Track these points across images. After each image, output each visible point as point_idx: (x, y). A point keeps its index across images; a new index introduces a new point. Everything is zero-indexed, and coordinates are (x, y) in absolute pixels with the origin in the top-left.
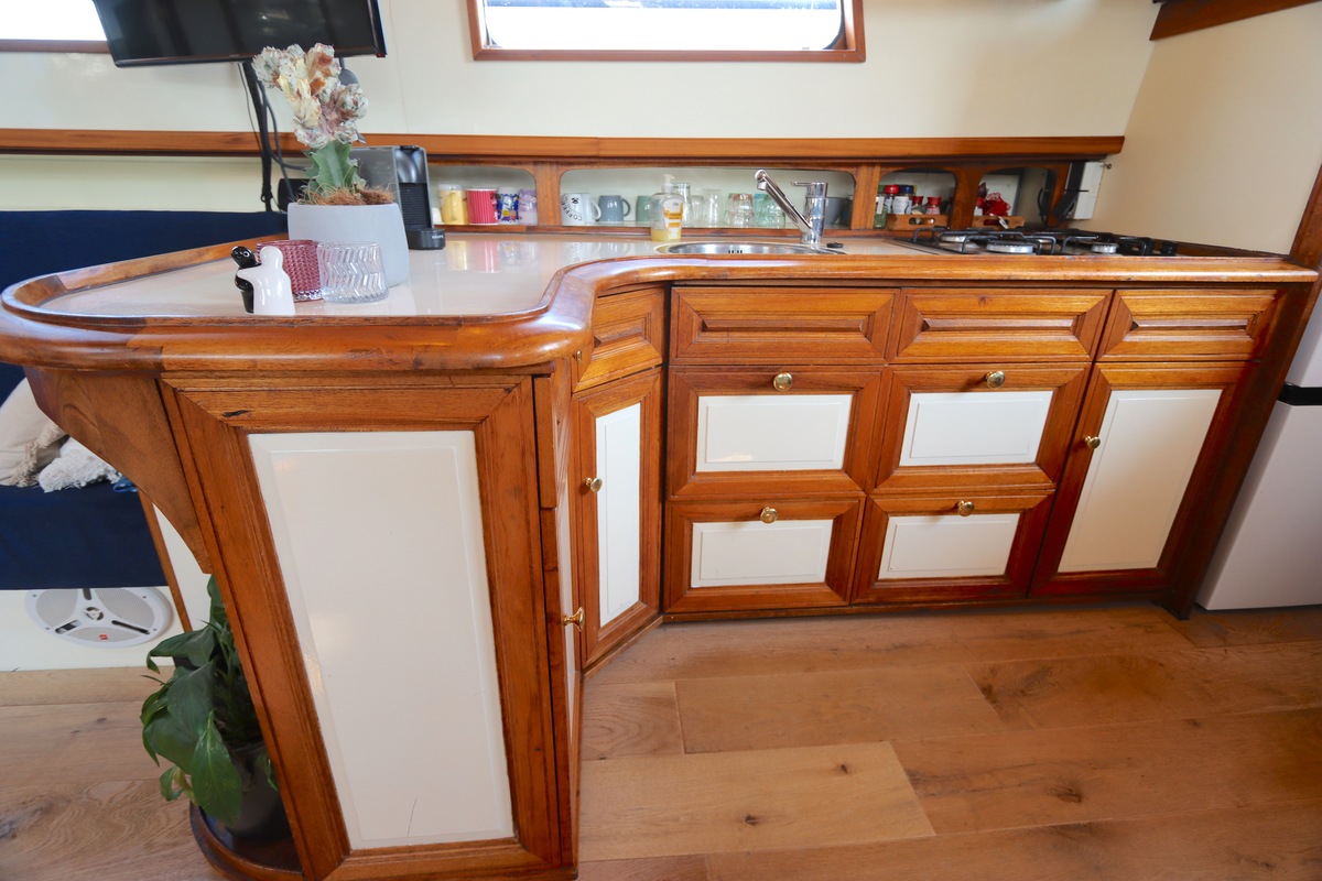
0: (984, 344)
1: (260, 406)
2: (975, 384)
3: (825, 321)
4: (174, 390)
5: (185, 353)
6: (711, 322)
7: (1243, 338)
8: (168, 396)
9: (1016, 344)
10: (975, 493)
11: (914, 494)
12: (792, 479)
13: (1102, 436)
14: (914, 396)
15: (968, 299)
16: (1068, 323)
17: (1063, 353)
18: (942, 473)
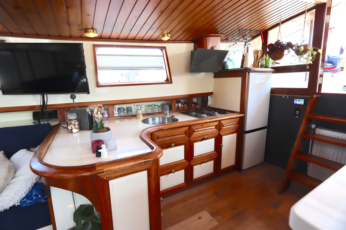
0: (203, 133)
2: (203, 139)
3: (178, 133)
6: (159, 137)
7: (238, 125)
9: (208, 132)
10: (206, 158)
11: (197, 161)
12: (176, 163)
13: (223, 144)
14: (194, 143)
15: (200, 126)
16: (215, 127)
17: (215, 132)
18: (201, 156)
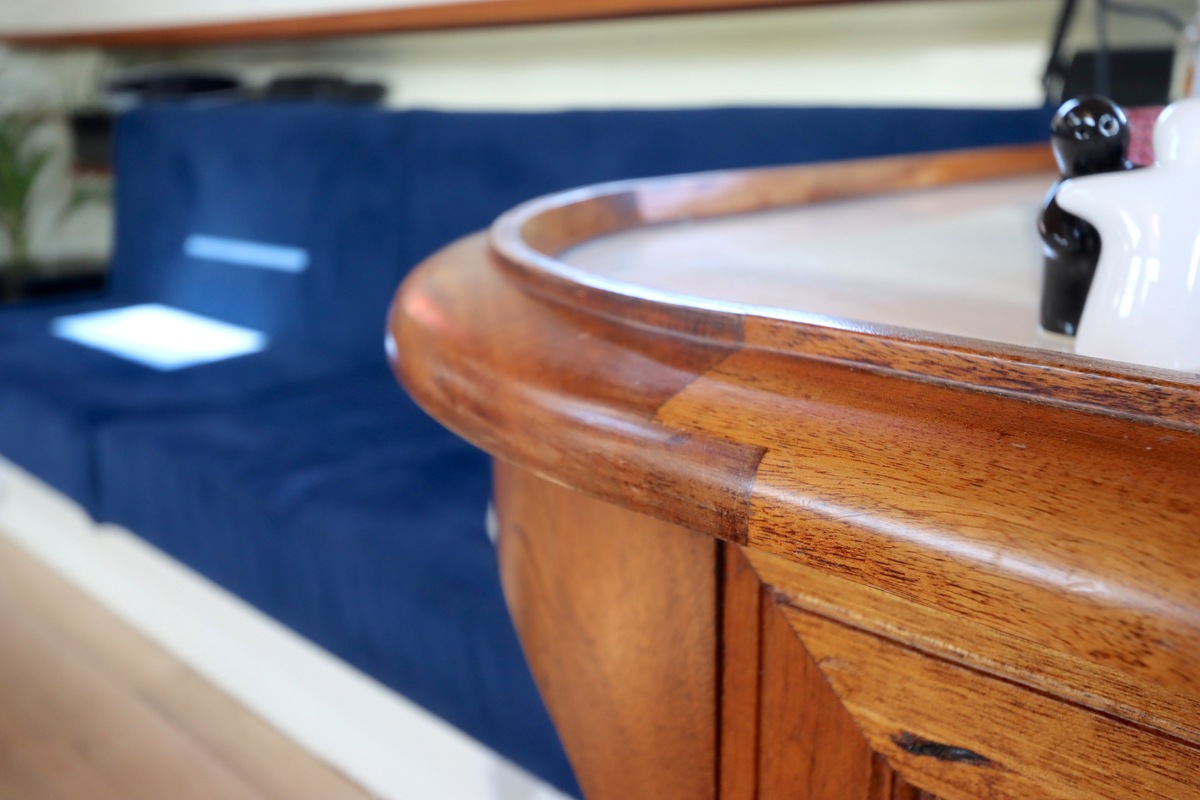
1: (1046, 761)
4: (763, 590)
5: (838, 498)
8: (741, 600)
